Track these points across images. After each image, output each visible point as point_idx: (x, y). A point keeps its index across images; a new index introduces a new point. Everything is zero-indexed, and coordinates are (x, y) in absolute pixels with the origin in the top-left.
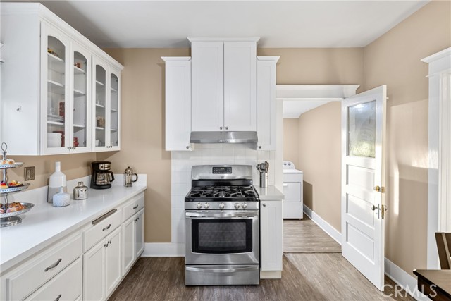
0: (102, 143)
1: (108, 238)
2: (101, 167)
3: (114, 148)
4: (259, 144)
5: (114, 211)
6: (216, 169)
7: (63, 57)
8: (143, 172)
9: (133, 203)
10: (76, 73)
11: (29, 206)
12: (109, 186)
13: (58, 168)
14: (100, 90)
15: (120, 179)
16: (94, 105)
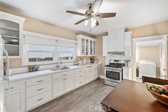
0: (92, 54)
1: (90, 71)
2: (92, 59)
3: (94, 55)
4: (125, 55)
5: (92, 66)
6: (115, 61)
7: (84, 41)
8: (100, 60)
9: (97, 66)
10: (86, 43)
11: (79, 63)
12: (94, 63)
13: (84, 58)
14: (91, 45)
15: (96, 61)
16: (90, 48)
